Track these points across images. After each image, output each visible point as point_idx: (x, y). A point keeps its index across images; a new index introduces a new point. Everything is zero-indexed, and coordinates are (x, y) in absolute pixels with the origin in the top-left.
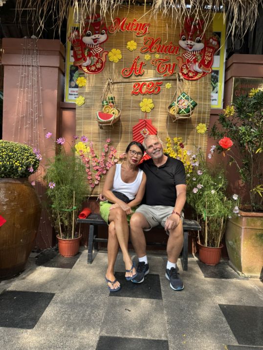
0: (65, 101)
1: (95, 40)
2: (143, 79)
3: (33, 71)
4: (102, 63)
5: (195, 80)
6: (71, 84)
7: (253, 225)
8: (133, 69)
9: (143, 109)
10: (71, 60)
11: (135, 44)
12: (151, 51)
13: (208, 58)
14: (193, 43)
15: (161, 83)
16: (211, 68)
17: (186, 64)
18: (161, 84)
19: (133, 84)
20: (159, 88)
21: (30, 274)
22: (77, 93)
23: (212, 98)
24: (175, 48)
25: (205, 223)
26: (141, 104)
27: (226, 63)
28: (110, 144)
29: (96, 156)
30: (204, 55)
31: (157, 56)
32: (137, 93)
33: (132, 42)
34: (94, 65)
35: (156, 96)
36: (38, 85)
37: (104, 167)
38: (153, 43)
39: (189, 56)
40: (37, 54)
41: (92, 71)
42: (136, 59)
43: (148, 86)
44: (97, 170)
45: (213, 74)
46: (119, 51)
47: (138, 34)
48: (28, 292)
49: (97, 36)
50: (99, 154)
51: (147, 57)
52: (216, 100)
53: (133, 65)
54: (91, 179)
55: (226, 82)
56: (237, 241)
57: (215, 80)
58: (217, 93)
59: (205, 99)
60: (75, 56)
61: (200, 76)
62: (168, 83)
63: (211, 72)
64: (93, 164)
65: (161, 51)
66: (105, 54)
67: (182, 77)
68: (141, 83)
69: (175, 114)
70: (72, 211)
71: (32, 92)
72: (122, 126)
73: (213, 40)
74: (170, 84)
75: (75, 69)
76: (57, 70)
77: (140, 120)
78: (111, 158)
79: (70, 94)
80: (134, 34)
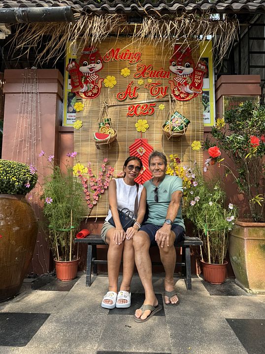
0: (63, 125)
1: (91, 69)
2: (137, 101)
3: (32, 98)
4: (98, 89)
5: (187, 101)
6: (69, 109)
7: (255, 235)
8: (127, 93)
9: (138, 130)
10: (68, 88)
11: (129, 71)
12: (143, 76)
13: (197, 81)
14: (183, 68)
15: (154, 104)
16: (201, 89)
17: (177, 87)
18: (155, 106)
19: (128, 106)
20: (153, 110)
21: (24, 297)
22: (75, 118)
23: (204, 117)
24: (166, 73)
25: (206, 239)
26: (136, 125)
27: (215, 84)
28: (108, 164)
29: (94, 176)
30: (194, 78)
31: (150, 81)
32: (132, 115)
33: (126, 69)
34: (91, 91)
35: (151, 117)
36: (37, 110)
37: (101, 186)
38: (145, 70)
39: (179, 80)
40: (37, 83)
41: (89, 96)
42: (130, 84)
43: (143, 108)
44: (95, 190)
45: (204, 94)
46: (113, 78)
47: (131, 62)
48: (21, 313)
49: (93, 65)
50: (97, 173)
51: (140, 82)
52: (208, 119)
53: (127, 90)
54: (89, 200)
55: (217, 102)
56: (241, 254)
57: (206, 100)
58: (209, 112)
59: (198, 118)
60: (72, 84)
61: (191, 97)
62: (161, 105)
63: (202, 93)
64: (91, 183)
65: (154, 76)
66: (100, 81)
67: (174, 98)
68: (135, 106)
69: (170, 131)
70: (69, 231)
71: (31, 118)
72: (118, 146)
73: (202, 65)
74: (163, 105)
75: (73, 95)
76: (55, 96)
77: (136, 140)
78: (109, 177)
79: (68, 119)
80: (127, 62)
